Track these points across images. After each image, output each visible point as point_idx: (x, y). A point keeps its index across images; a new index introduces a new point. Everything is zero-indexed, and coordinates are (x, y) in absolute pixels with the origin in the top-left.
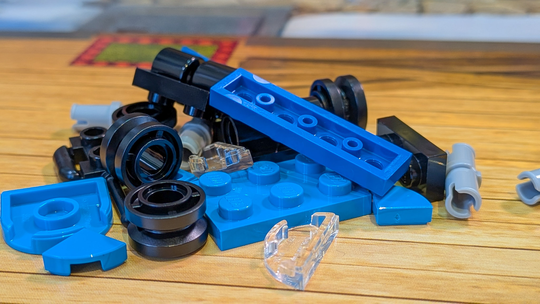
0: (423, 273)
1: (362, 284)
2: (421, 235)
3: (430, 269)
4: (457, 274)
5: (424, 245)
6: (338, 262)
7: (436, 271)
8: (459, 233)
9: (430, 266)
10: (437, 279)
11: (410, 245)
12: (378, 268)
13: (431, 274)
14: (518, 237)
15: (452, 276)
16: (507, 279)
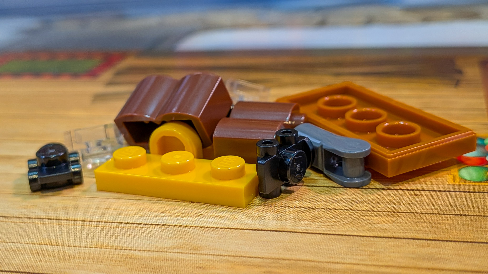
0: (156, 254)
1: (86, 265)
2: (181, 219)
3: (166, 250)
4: (190, 255)
5: (177, 228)
6: (78, 245)
7: (170, 252)
8: (221, 217)
9: (167, 248)
10: (167, 260)
11: (162, 228)
12: (113, 250)
13: (164, 255)
14: (279, 219)
15: (183, 257)
16: (238, 260)
